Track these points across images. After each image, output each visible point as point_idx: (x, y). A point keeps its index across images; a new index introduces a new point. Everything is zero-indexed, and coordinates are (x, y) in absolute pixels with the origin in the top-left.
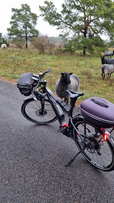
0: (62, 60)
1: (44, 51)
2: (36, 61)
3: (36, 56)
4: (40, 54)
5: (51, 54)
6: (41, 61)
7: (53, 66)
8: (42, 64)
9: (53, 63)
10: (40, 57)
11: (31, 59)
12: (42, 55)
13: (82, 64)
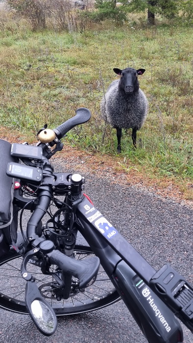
0: (96, 45)
1: (44, 21)
2: (25, 51)
3: (24, 38)
4: (34, 30)
5: (64, 28)
6: (40, 51)
7: (75, 63)
8: (44, 61)
9: (74, 56)
10: (35, 41)
11: (12, 48)
12: (40, 35)
13: (153, 49)
